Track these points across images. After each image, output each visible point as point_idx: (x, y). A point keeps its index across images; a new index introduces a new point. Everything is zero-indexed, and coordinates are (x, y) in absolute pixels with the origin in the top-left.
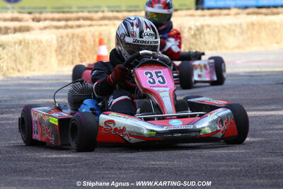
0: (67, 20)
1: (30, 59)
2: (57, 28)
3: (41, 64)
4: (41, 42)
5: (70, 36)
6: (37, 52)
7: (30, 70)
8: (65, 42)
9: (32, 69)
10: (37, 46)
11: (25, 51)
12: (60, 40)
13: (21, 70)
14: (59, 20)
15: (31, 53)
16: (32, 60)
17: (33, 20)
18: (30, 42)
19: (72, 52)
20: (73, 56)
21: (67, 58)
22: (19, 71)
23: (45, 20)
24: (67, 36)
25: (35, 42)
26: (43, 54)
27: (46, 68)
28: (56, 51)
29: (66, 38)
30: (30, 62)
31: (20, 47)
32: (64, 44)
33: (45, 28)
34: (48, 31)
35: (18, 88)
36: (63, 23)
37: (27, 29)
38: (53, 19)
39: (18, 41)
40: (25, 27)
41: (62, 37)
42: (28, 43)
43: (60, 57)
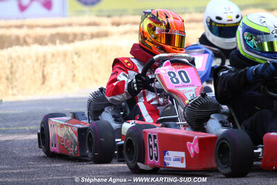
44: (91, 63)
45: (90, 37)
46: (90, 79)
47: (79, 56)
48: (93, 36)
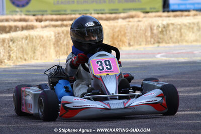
0: (63, 20)
1: (34, 50)
2: (55, 26)
3: (42, 54)
4: (43, 38)
5: (65, 32)
6: (39, 45)
7: (34, 59)
8: (61, 37)
9: (36, 58)
10: (39, 40)
11: (30, 44)
12: (57, 36)
13: (27, 59)
14: (57, 20)
15: (35, 46)
16: (35, 51)
17: (37, 20)
18: (34, 37)
19: (67, 45)
20: (67, 48)
21: (63, 50)
22: (25, 60)
23: (46, 20)
24: (63, 32)
25: (38, 38)
26: (44, 46)
27: (46, 57)
28: (54, 44)
29: (61, 34)
30: (34, 53)
31: (26, 42)
32: (60, 39)
33: (46, 26)
34: (48, 29)
35: (25, 73)
36: (59, 23)
37: (32, 28)
38: (52, 20)
39: (25, 37)
40: (30, 26)
41: (59, 33)
42: (33, 38)
43: (58, 49)
44: (22, 47)
45: (21, 29)
46: (21, 58)
47: (13, 43)
48: (23, 28)
